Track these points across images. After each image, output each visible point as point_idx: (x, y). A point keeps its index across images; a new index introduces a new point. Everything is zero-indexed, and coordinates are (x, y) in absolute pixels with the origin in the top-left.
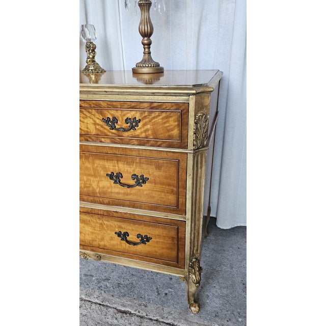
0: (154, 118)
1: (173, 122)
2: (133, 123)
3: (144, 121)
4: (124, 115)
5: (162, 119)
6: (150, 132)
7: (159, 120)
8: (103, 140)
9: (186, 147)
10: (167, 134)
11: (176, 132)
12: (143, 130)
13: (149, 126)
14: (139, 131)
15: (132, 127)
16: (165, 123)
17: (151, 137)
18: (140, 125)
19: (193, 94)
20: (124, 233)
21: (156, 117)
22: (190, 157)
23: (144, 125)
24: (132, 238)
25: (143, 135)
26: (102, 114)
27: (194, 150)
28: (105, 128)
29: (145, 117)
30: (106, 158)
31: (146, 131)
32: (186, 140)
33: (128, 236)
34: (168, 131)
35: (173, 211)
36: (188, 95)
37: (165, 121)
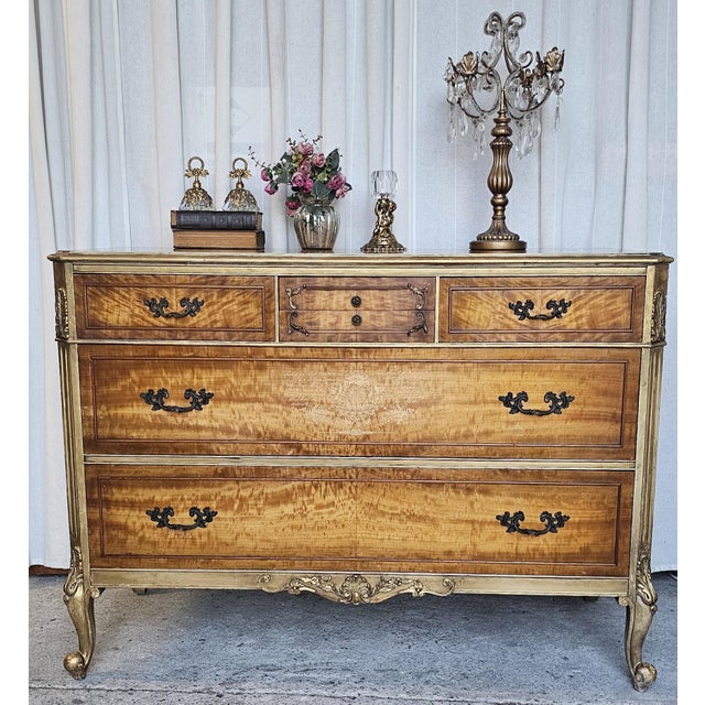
0: (593, 298)
1: (621, 303)
2: (558, 308)
3: (578, 303)
4: (546, 297)
5: (606, 299)
6: (584, 320)
7: (600, 301)
8: (503, 339)
9: (639, 339)
10: (612, 321)
11: (624, 318)
12: (573, 317)
13: (584, 311)
14: (567, 320)
15: (558, 315)
16: (609, 305)
17: (586, 327)
18: (570, 310)
19: (654, 264)
20: (516, 514)
21: (597, 297)
22: (646, 354)
23: (576, 310)
24: (531, 524)
25: (574, 325)
26: (509, 296)
27: (652, 343)
28: (510, 319)
29: (579, 298)
30: (502, 368)
31: (577, 319)
32: (640, 329)
33: (523, 519)
34: (614, 317)
35: (613, 453)
36: (646, 265)
37: (609, 302)
